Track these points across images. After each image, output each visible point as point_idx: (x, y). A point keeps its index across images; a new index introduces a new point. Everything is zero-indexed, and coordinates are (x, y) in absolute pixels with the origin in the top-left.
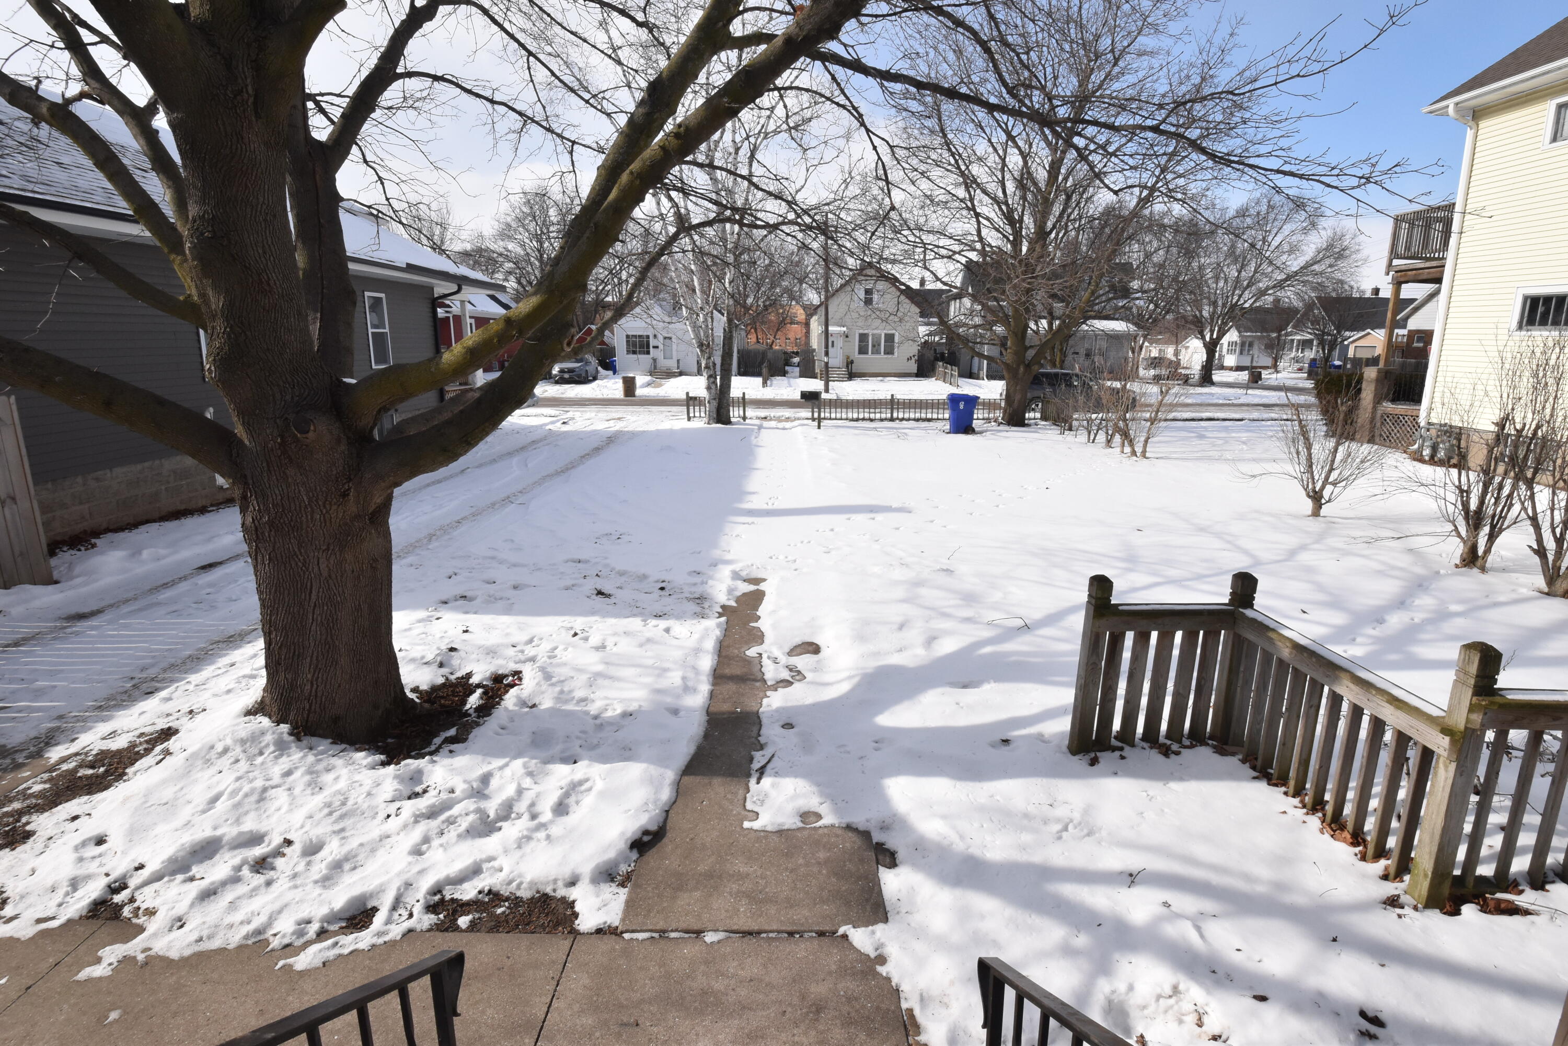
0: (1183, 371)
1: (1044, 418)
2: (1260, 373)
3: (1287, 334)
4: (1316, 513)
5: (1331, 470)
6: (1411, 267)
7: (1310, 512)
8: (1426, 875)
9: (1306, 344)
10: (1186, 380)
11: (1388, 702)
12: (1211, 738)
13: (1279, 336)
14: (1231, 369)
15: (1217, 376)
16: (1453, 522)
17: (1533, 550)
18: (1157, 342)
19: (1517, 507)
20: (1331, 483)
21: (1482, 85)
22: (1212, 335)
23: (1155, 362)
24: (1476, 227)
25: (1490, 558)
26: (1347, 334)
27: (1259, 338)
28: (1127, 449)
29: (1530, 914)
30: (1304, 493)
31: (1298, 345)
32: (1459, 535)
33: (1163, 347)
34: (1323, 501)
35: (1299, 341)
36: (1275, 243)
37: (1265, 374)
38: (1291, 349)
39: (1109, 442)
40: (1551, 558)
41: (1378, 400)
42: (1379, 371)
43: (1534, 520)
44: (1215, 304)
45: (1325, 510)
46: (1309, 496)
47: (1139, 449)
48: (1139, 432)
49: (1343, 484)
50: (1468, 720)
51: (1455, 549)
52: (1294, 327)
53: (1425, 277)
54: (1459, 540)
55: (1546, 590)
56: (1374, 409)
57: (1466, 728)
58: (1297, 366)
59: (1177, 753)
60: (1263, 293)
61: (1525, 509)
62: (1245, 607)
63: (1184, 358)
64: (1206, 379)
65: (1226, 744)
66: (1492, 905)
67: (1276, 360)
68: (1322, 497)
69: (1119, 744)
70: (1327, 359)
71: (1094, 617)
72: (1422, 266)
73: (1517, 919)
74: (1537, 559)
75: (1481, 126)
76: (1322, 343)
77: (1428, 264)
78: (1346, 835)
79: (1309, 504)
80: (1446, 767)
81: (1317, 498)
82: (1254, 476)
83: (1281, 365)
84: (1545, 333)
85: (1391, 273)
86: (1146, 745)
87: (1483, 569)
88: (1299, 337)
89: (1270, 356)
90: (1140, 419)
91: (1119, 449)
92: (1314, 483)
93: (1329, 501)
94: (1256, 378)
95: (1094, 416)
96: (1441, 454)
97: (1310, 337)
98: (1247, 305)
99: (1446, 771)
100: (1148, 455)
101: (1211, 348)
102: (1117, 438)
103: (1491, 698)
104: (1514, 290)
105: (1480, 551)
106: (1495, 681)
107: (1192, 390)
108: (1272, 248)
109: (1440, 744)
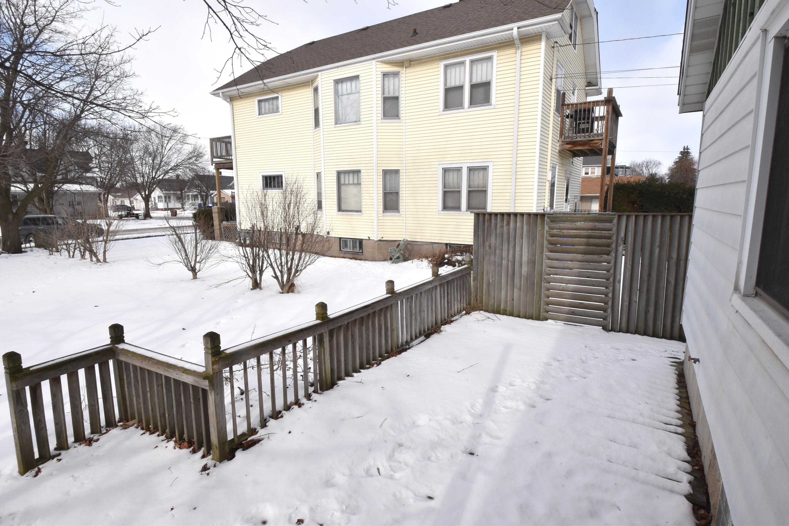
0: (135, 212)
1: (37, 246)
2: (176, 212)
3: (185, 192)
4: (195, 277)
5: (196, 256)
6: (221, 162)
7: (192, 278)
8: (217, 447)
9: (195, 197)
10: (137, 216)
11: (183, 372)
12: (119, 422)
13: (182, 193)
14: (162, 210)
15: (153, 214)
16: (246, 271)
17: (274, 277)
18: (120, 197)
19: (265, 263)
20: (199, 262)
21: (230, 87)
22: (145, 193)
23: (117, 208)
24: (241, 147)
25: (262, 283)
26: (211, 192)
27: (174, 194)
28: (94, 259)
29: (261, 441)
30: (187, 269)
31: (192, 197)
32: (249, 276)
33: (123, 199)
34: (197, 271)
35: (192, 195)
36: (168, 148)
37: (178, 212)
38: (188, 199)
39: (83, 256)
40: (280, 279)
41: (221, 221)
42: (218, 208)
43: (271, 265)
44: (143, 176)
45: (199, 275)
46: (189, 270)
47: (101, 257)
48: (99, 248)
49: (204, 261)
50: (213, 369)
51: (249, 282)
52: (188, 189)
53: (227, 167)
54: (250, 278)
55: (282, 292)
56: (220, 225)
57: (213, 373)
58: (193, 207)
59: (97, 440)
60: (167, 172)
61: (268, 263)
62: (119, 343)
63: (136, 205)
64: (147, 216)
65: (128, 421)
66: (245, 445)
67: (183, 205)
68: (196, 269)
69: (58, 452)
70: (205, 204)
71: (11, 381)
72: (225, 162)
73: (257, 446)
74: (275, 280)
75: (234, 104)
76: (202, 197)
77: (227, 162)
78: (186, 444)
79: (190, 274)
80: (211, 394)
81: (193, 270)
82: (160, 264)
83: (186, 207)
84: (279, 191)
85: (214, 165)
86: (76, 445)
87: (261, 288)
88: (191, 194)
89: (179, 203)
90: (98, 242)
91: (89, 260)
92: (190, 263)
93: (199, 271)
94: (174, 214)
95: (70, 242)
96: (248, 242)
97: (195, 193)
98: (161, 178)
99: (211, 396)
100: (107, 260)
101: (147, 199)
102: (87, 254)
103: (219, 356)
104: (258, 173)
105: (258, 282)
106: (220, 348)
107: (140, 222)
108: (167, 150)
109: (205, 384)
